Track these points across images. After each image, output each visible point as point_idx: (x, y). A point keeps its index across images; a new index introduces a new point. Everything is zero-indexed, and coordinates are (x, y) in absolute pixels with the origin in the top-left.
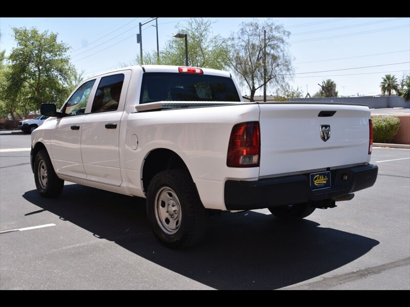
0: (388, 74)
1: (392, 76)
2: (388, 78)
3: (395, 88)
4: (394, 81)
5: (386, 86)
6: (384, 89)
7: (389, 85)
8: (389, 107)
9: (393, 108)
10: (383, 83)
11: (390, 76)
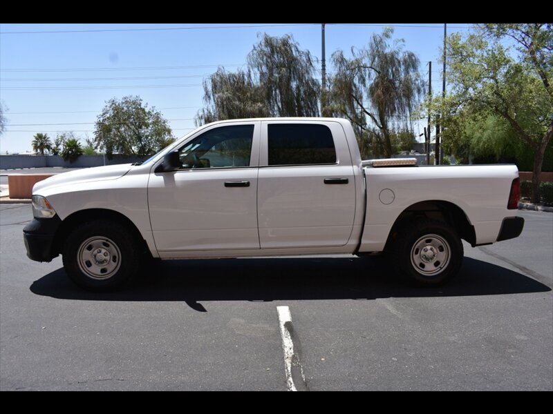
0: (39, 133)
1: (44, 135)
2: (40, 137)
3: (48, 147)
4: (46, 141)
5: (39, 144)
6: (36, 147)
7: (42, 144)
8: (47, 166)
9: (52, 167)
10: (35, 141)
11: (42, 135)
